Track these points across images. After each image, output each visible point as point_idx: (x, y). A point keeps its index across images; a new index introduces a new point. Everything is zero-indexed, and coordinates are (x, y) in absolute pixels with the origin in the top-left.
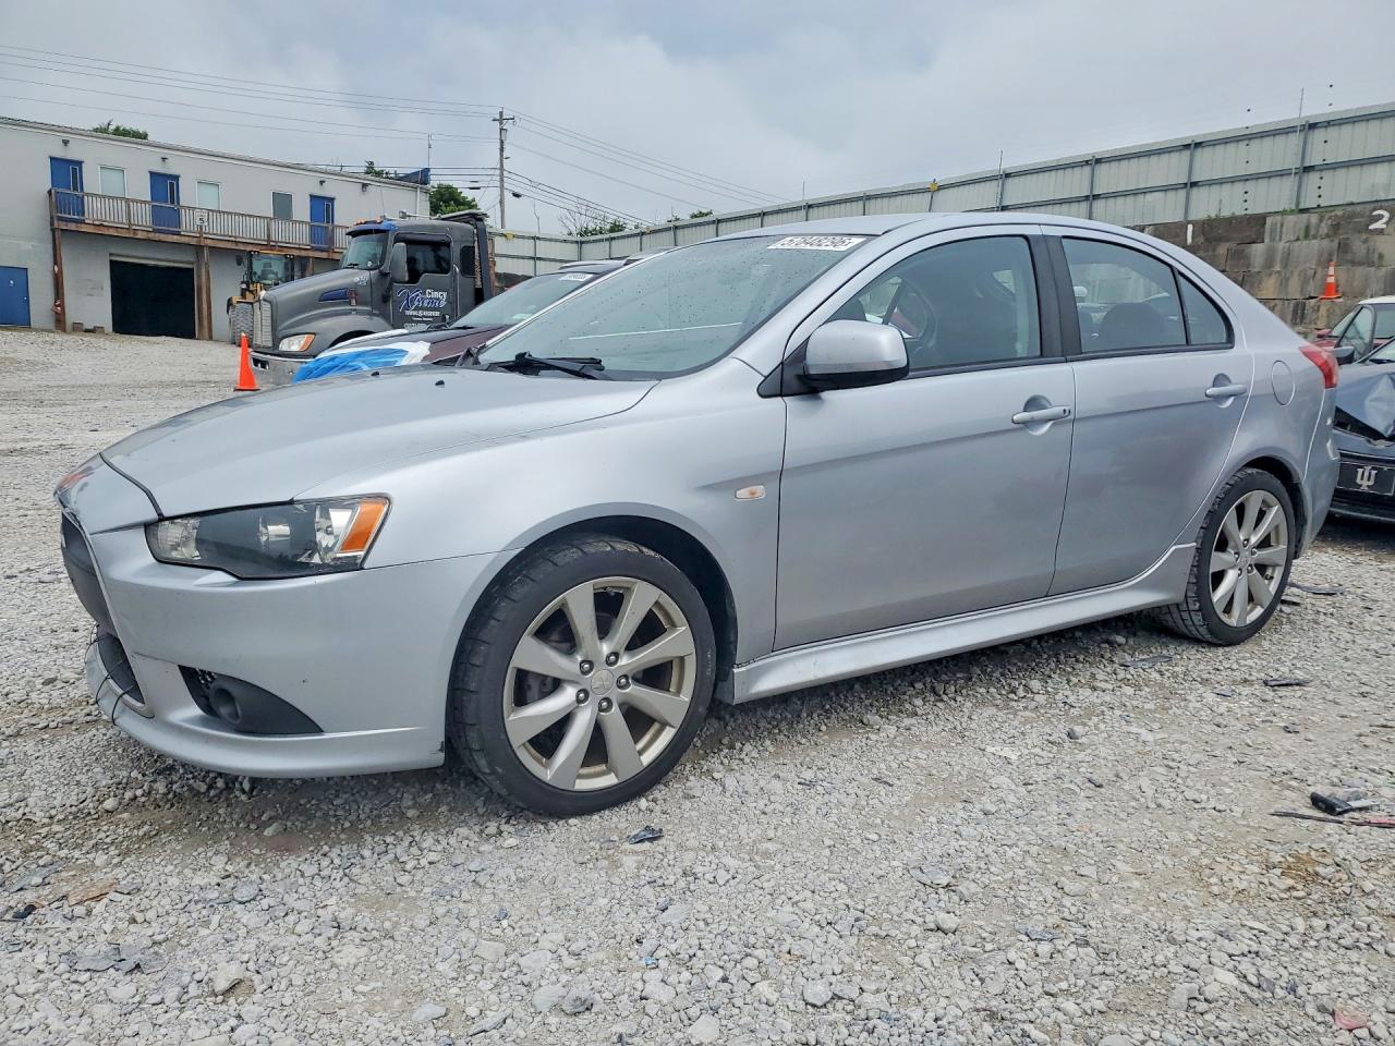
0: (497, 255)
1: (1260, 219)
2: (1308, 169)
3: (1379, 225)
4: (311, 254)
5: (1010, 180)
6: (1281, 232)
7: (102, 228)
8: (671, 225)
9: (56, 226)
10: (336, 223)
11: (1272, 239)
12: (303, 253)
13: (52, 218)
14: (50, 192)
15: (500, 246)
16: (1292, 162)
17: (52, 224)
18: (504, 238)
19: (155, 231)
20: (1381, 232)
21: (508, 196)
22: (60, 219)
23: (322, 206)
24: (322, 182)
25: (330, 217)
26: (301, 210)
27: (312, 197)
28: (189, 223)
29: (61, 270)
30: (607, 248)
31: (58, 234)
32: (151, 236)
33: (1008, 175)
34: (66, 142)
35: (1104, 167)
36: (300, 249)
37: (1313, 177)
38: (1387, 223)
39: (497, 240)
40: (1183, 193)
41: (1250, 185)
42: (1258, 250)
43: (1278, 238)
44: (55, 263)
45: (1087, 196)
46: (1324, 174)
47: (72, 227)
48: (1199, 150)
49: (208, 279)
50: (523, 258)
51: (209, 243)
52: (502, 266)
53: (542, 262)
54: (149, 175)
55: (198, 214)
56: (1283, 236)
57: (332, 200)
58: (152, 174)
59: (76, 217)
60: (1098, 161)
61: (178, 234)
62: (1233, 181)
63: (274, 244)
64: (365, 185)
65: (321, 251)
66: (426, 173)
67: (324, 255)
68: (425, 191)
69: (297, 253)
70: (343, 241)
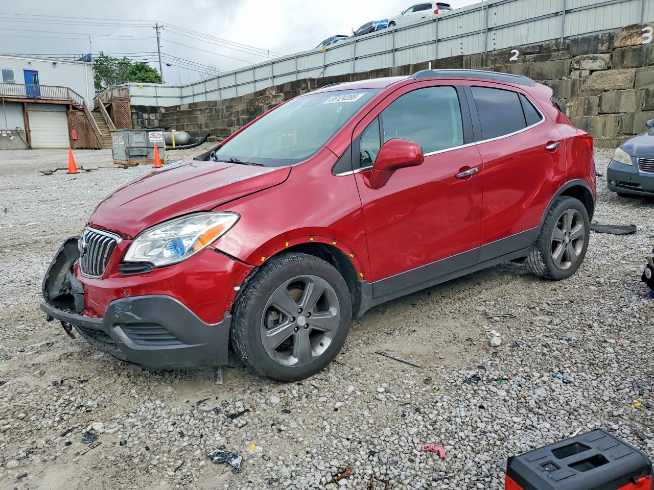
0: (132, 96)
4: (24, 100)
10: (40, 84)
12: (20, 101)
18: (138, 87)
23: (31, 76)
24: (29, 63)
25: (36, 80)
26: (19, 78)
27: (24, 70)
36: (18, 98)
40: (434, 45)
45: (392, 50)
50: (150, 97)
52: (139, 102)
53: (160, 98)
57: (37, 72)
62: (456, 37)
63: (1, 96)
64: (54, 64)
65: (31, 99)
66: (90, 55)
67: (32, 101)
68: (91, 65)
69: (17, 100)
70: (45, 93)
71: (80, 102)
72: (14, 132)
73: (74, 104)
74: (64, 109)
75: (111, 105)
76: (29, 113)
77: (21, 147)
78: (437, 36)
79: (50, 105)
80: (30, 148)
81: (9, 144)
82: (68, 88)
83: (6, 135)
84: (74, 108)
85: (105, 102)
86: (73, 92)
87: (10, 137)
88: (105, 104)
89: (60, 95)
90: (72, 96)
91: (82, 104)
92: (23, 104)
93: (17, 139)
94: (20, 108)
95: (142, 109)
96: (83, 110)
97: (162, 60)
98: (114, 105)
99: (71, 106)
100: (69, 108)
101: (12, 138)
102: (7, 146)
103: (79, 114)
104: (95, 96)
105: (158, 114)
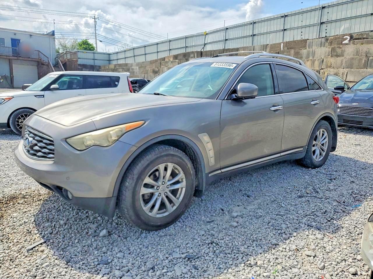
0: (79, 58)
1: (305, 41)
3: (346, 42)
6: (312, 45)
11: (309, 48)
20: (346, 44)
35: (257, 25)
38: (349, 41)
41: (303, 30)
42: (304, 52)
43: (311, 47)
50: (90, 59)
56: (313, 47)
60: (255, 23)
97: (97, 38)
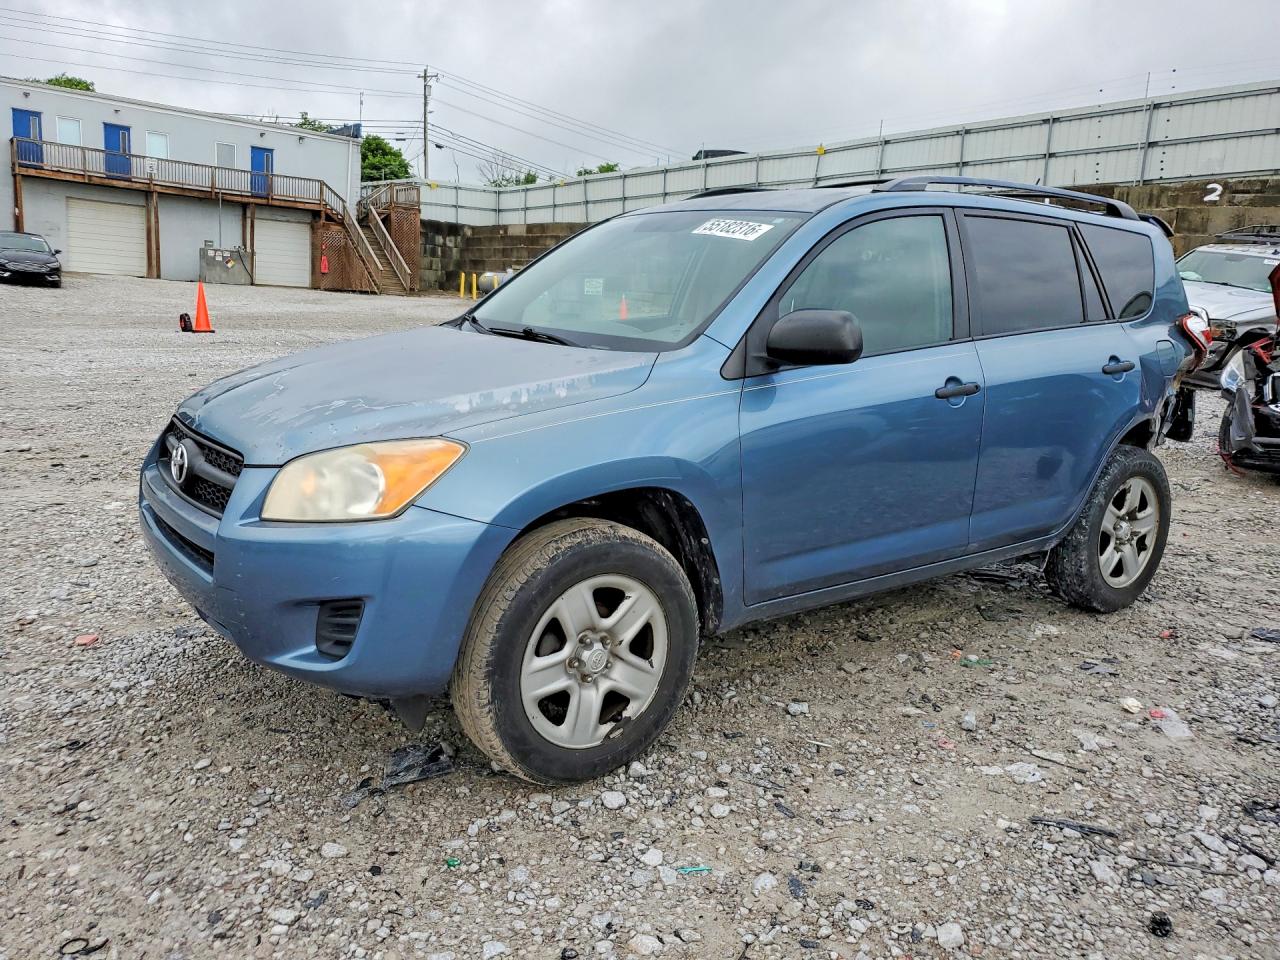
2: (1152, 145)
4: (252, 200)
5: (889, 146)
7: (60, 174)
8: (582, 178)
9: (17, 171)
10: (275, 172)
12: (242, 199)
13: (13, 164)
14: (12, 141)
15: (425, 195)
16: (1139, 138)
17: (13, 170)
18: (428, 188)
19: (108, 178)
21: (431, 147)
22: (21, 165)
23: (261, 157)
24: (262, 135)
25: (269, 166)
26: (244, 161)
27: (253, 147)
28: (140, 171)
29: (21, 212)
30: (523, 199)
31: (18, 178)
32: (106, 181)
33: (887, 142)
34: (26, 95)
36: (241, 196)
37: (1156, 152)
39: (423, 189)
40: (1041, 163)
44: (16, 206)
45: (958, 163)
46: (1166, 149)
47: (32, 172)
48: (1057, 125)
49: (157, 222)
51: (158, 189)
52: (428, 214)
53: (463, 210)
54: (102, 126)
55: (148, 162)
57: (271, 151)
58: (106, 125)
59: (35, 163)
61: (130, 180)
62: (1086, 153)
63: (218, 191)
64: (301, 138)
65: (261, 198)
66: (358, 127)
67: (264, 201)
68: (357, 144)
69: (239, 199)
70: (281, 189)
71: (337, 206)
72: (235, 255)
73: (329, 212)
74: (308, 219)
75: (388, 216)
76: (256, 222)
77: (243, 281)
78: (1048, 149)
79: (288, 209)
80: (252, 284)
81: (224, 275)
82: (322, 183)
83: (219, 259)
84: (329, 218)
85: (379, 210)
86: (330, 189)
87: (227, 263)
88: (379, 214)
89: (308, 194)
90: (329, 197)
91: (341, 212)
92: (244, 206)
93: (239, 267)
94: (239, 212)
95: (433, 228)
96: (341, 223)
98: (393, 217)
99: (323, 215)
100: (318, 217)
101: (229, 265)
102: (220, 277)
103: (335, 228)
104: (359, 199)
105: (459, 238)
